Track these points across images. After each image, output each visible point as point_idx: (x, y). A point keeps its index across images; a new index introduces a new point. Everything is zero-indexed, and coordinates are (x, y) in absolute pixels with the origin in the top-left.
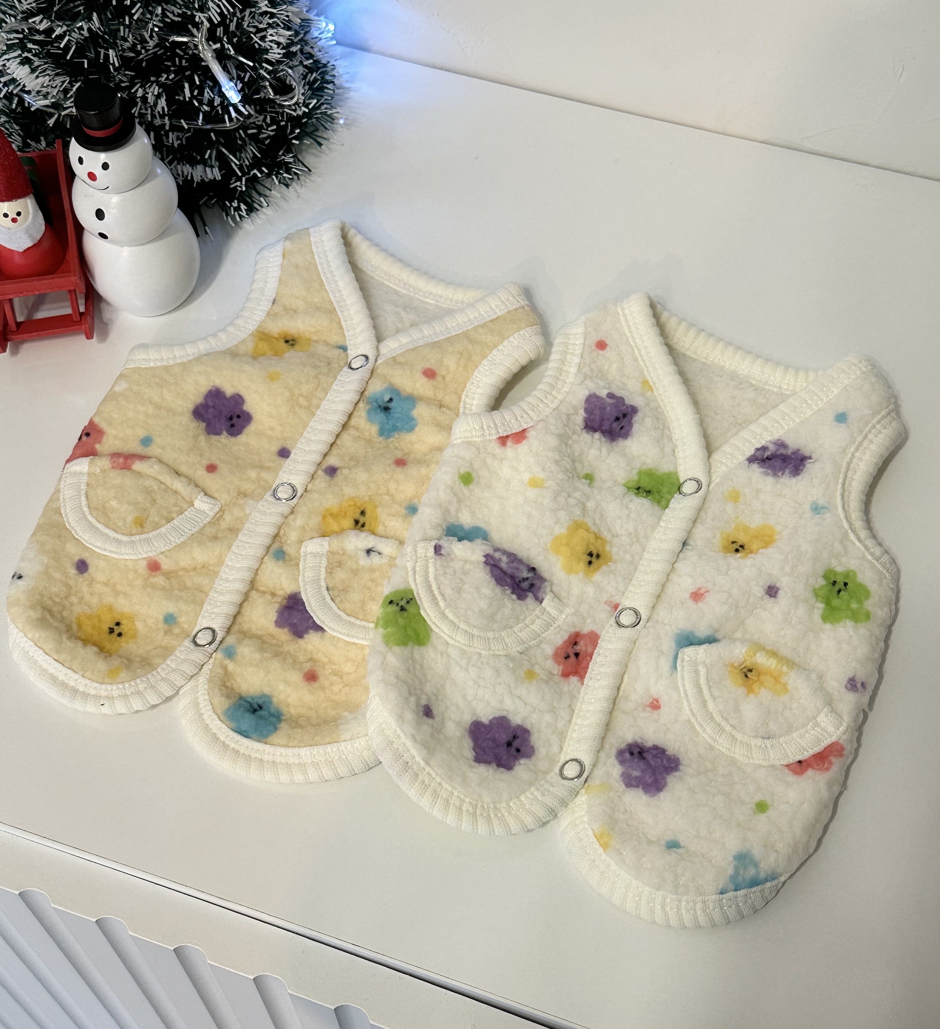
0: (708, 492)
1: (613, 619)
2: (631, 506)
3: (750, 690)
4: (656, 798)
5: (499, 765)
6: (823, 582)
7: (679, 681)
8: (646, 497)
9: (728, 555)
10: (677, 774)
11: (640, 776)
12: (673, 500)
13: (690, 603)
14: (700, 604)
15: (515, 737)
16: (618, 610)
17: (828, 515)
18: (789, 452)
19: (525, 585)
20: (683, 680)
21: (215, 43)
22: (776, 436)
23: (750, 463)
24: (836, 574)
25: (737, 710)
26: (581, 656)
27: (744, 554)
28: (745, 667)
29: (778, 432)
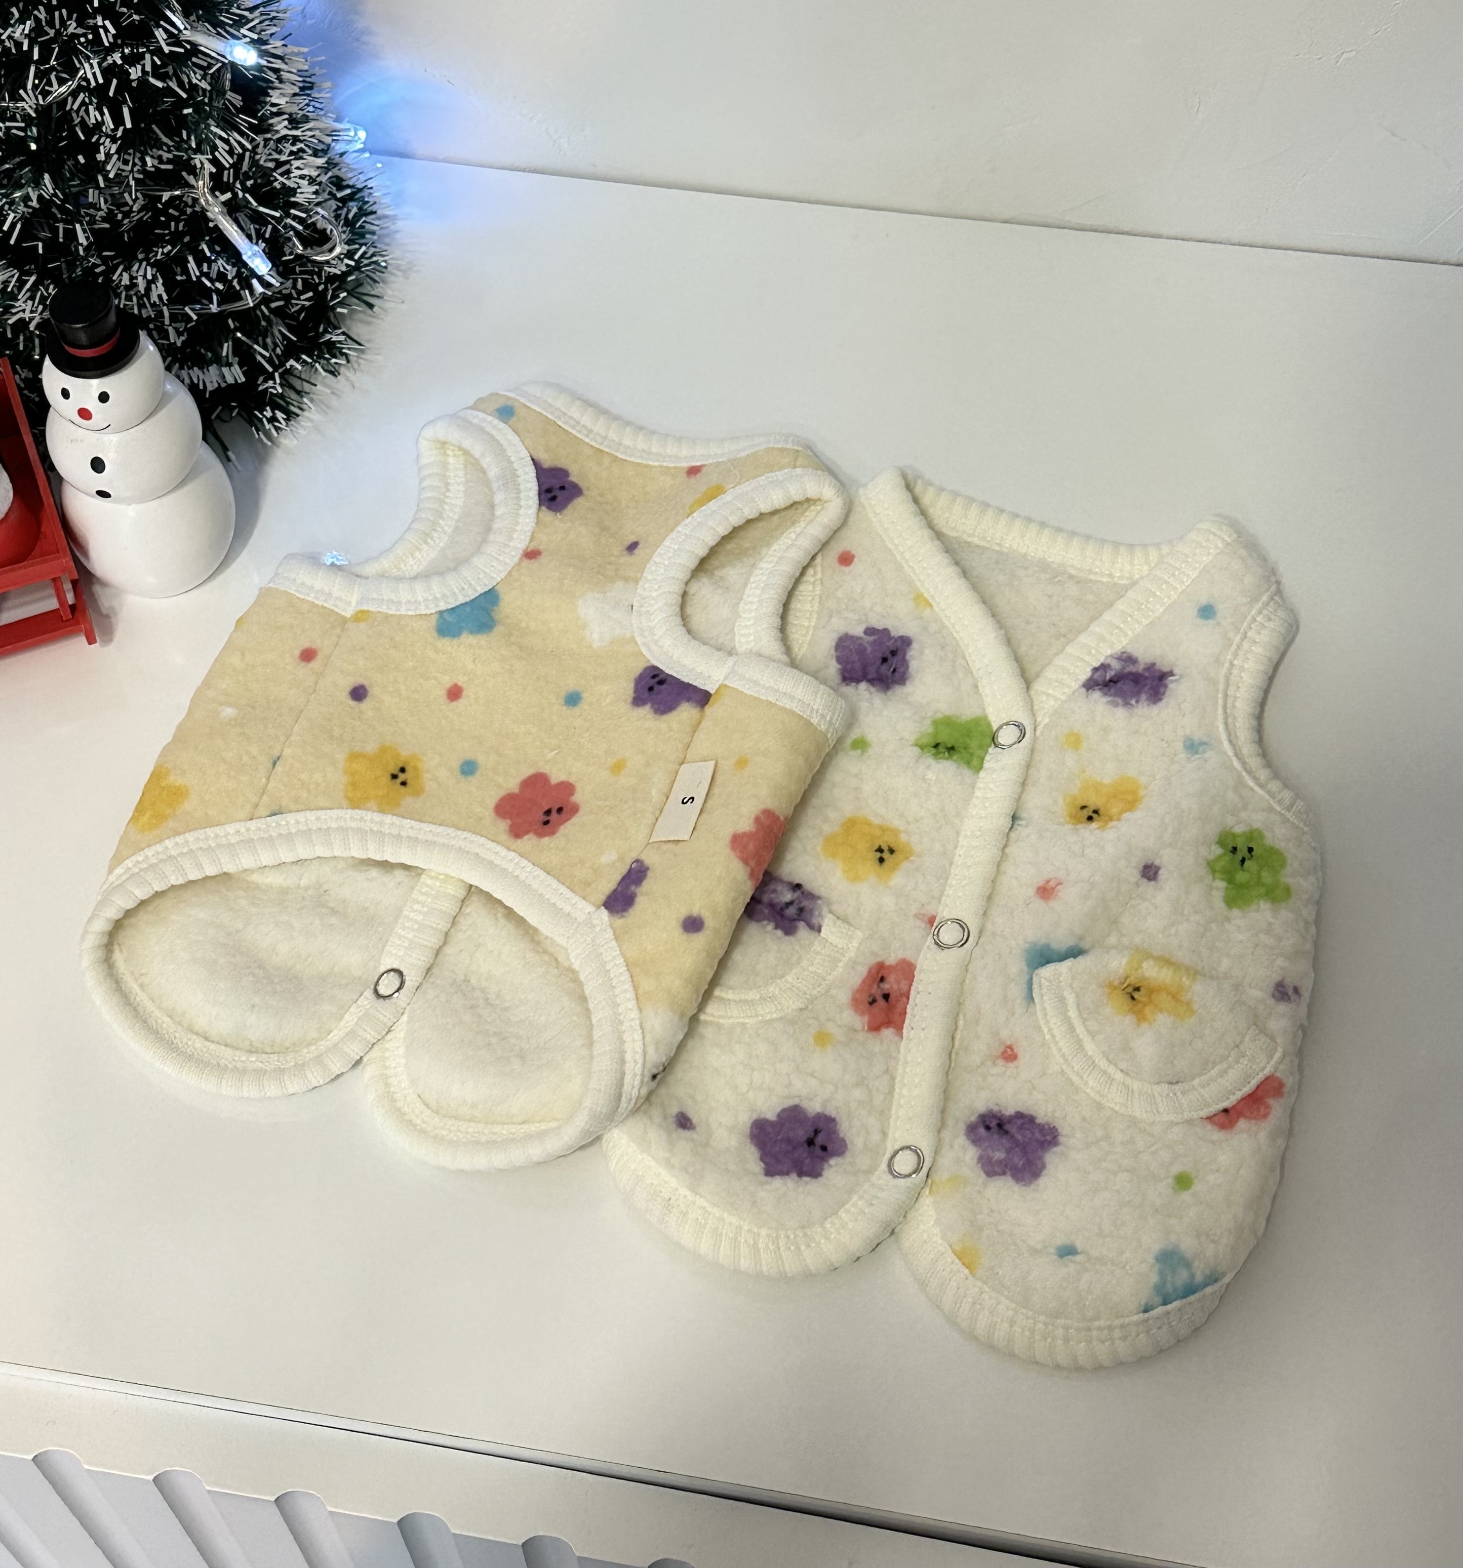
0: (1035, 739)
1: (930, 939)
2: (930, 775)
3: (1141, 1017)
4: (1033, 1186)
5: (801, 1174)
6: (1218, 851)
7: (1039, 1014)
8: (950, 757)
9: (1079, 826)
10: (1057, 1149)
11: (1004, 1159)
12: (987, 758)
13: (1038, 903)
14: (1053, 903)
15: (817, 1132)
16: (935, 924)
17: (1209, 754)
18: (1140, 668)
19: (791, 911)
20: (1046, 1015)
21: (223, 193)
22: (1118, 648)
23: (1088, 690)
24: (1234, 836)
25: (1126, 1048)
26: (892, 998)
27: (1100, 824)
28: (1128, 986)
29: (1121, 642)
